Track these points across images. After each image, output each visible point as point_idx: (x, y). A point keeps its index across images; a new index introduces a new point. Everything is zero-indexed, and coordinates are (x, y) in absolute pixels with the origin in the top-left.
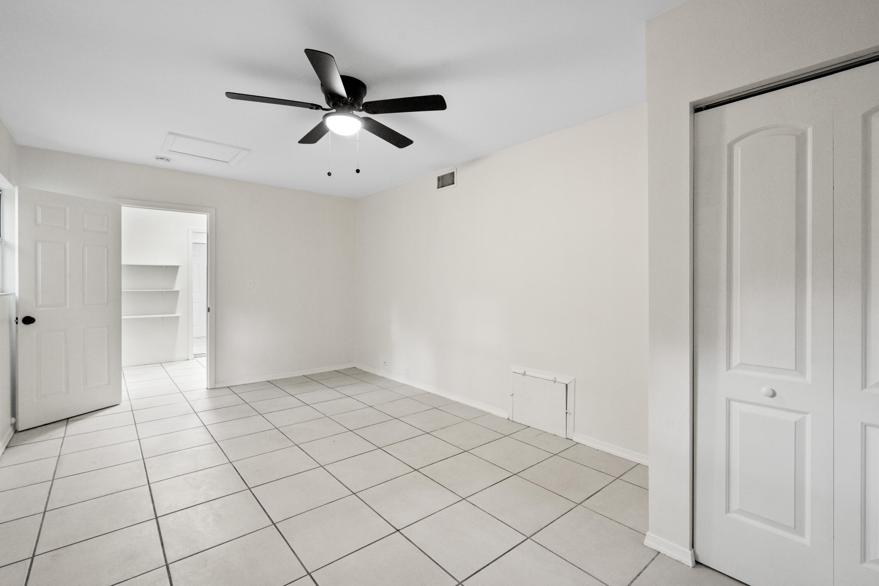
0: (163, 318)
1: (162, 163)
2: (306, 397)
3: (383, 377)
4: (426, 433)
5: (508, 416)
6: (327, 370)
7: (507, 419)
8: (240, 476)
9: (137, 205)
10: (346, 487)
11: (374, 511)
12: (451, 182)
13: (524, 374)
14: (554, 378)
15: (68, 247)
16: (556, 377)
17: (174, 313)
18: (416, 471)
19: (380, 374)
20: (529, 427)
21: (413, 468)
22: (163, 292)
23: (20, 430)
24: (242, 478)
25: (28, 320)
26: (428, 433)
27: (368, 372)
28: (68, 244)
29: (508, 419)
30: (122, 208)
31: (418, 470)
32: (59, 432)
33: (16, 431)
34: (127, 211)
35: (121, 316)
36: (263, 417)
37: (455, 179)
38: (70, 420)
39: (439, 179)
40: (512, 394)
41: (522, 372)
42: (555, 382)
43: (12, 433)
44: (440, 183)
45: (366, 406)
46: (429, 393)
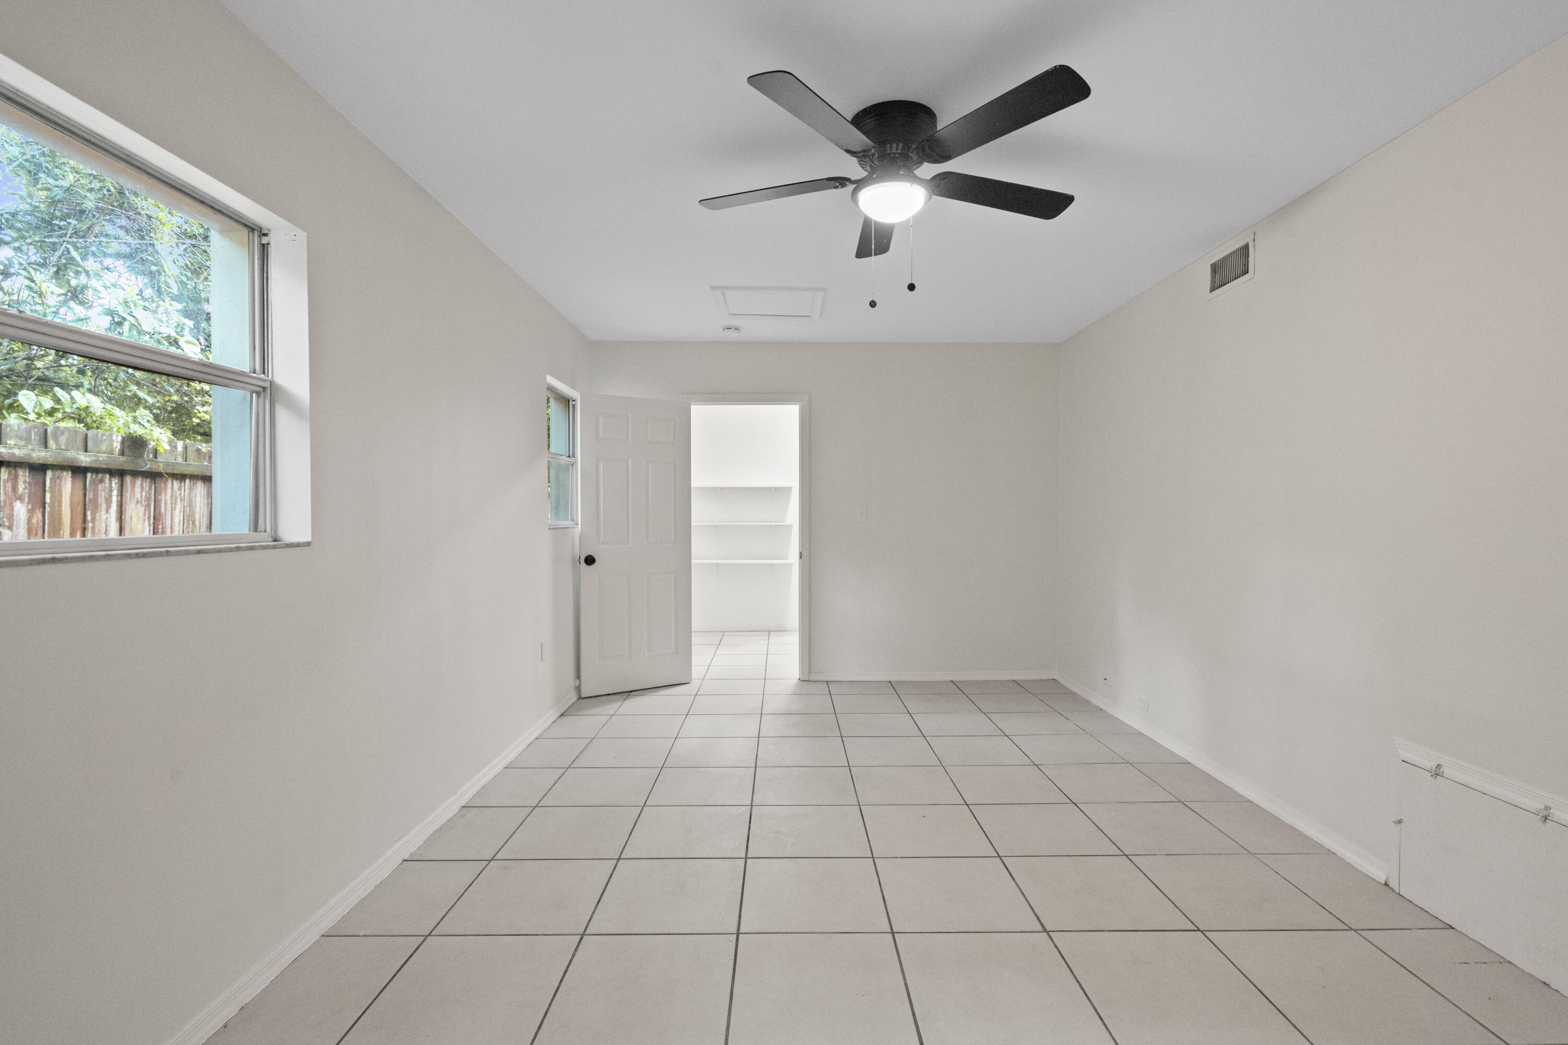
0: (772, 565)
1: (732, 335)
2: (928, 723)
3: (1101, 709)
4: (1121, 853)
5: (1386, 876)
6: (996, 678)
7: (1383, 882)
8: (749, 832)
9: (710, 402)
10: (888, 913)
11: (906, 984)
12: (1240, 269)
13: (1437, 773)
14: (1542, 807)
15: (630, 466)
16: (1549, 804)
17: (786, 559)
18: (1045, 935)
19: (1098, 701)
20: (1452, 928)
21: (1042, 924)
22: (772, 527)
23: (583, 696)
24: (749, 836)
25: (590, 560)
26: (1127, 856)
27: (1075, 694)
28: (630, 463)
29: (1386, 884)
30: (692, 407)
31: (1050, 933)
32: (611, 708)
33: (580, 698)
34: (698, 411)
35: (690, 559)
36: (843, 741)
37: (1251, 259)
38: (632, 693)
39: (1215, 268)
40: (1397, 819)
41: (1430, 764)
42: (1545, 820)
43: (575, 698)
44: (1218, 276)
45: (1028, 762)
46: (1190, 763)
